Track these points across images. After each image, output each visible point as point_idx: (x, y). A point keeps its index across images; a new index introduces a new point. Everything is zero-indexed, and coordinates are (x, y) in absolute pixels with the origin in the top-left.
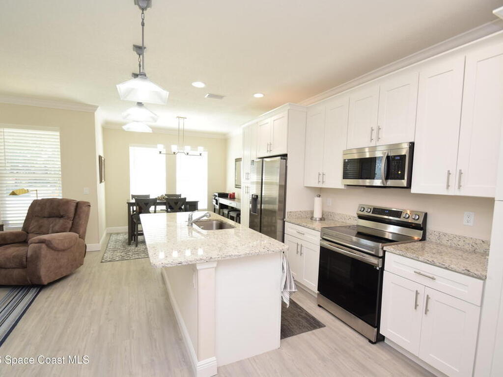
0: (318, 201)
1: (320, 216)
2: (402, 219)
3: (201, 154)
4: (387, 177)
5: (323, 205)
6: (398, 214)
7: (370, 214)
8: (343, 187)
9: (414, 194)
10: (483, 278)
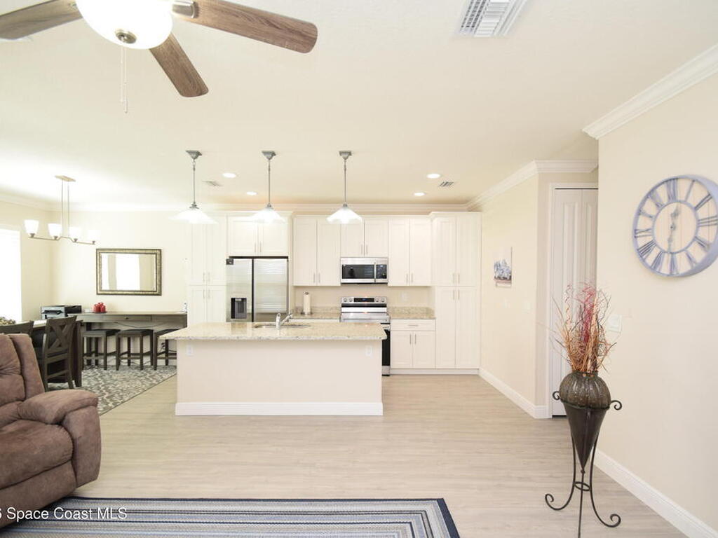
0: (307, 298)
1: (309, 311)
2: (375, 303)
3: (94, 242)
4: (377, 278)
5: (311, 300)
6: (372, 300)
7: (353, 302)
8: (340, 285)
9: (390, 287)
10: (434, 318)
